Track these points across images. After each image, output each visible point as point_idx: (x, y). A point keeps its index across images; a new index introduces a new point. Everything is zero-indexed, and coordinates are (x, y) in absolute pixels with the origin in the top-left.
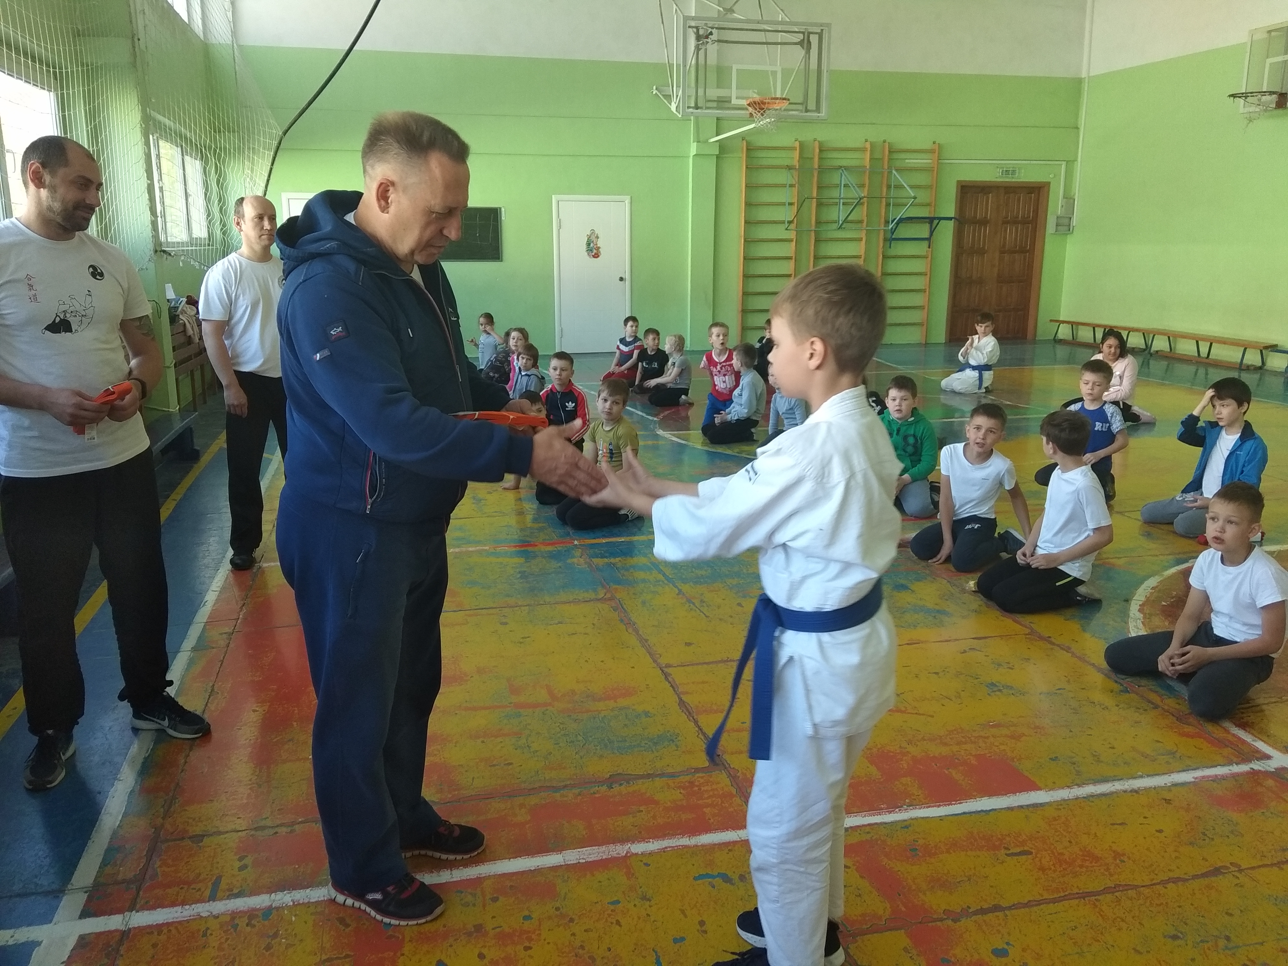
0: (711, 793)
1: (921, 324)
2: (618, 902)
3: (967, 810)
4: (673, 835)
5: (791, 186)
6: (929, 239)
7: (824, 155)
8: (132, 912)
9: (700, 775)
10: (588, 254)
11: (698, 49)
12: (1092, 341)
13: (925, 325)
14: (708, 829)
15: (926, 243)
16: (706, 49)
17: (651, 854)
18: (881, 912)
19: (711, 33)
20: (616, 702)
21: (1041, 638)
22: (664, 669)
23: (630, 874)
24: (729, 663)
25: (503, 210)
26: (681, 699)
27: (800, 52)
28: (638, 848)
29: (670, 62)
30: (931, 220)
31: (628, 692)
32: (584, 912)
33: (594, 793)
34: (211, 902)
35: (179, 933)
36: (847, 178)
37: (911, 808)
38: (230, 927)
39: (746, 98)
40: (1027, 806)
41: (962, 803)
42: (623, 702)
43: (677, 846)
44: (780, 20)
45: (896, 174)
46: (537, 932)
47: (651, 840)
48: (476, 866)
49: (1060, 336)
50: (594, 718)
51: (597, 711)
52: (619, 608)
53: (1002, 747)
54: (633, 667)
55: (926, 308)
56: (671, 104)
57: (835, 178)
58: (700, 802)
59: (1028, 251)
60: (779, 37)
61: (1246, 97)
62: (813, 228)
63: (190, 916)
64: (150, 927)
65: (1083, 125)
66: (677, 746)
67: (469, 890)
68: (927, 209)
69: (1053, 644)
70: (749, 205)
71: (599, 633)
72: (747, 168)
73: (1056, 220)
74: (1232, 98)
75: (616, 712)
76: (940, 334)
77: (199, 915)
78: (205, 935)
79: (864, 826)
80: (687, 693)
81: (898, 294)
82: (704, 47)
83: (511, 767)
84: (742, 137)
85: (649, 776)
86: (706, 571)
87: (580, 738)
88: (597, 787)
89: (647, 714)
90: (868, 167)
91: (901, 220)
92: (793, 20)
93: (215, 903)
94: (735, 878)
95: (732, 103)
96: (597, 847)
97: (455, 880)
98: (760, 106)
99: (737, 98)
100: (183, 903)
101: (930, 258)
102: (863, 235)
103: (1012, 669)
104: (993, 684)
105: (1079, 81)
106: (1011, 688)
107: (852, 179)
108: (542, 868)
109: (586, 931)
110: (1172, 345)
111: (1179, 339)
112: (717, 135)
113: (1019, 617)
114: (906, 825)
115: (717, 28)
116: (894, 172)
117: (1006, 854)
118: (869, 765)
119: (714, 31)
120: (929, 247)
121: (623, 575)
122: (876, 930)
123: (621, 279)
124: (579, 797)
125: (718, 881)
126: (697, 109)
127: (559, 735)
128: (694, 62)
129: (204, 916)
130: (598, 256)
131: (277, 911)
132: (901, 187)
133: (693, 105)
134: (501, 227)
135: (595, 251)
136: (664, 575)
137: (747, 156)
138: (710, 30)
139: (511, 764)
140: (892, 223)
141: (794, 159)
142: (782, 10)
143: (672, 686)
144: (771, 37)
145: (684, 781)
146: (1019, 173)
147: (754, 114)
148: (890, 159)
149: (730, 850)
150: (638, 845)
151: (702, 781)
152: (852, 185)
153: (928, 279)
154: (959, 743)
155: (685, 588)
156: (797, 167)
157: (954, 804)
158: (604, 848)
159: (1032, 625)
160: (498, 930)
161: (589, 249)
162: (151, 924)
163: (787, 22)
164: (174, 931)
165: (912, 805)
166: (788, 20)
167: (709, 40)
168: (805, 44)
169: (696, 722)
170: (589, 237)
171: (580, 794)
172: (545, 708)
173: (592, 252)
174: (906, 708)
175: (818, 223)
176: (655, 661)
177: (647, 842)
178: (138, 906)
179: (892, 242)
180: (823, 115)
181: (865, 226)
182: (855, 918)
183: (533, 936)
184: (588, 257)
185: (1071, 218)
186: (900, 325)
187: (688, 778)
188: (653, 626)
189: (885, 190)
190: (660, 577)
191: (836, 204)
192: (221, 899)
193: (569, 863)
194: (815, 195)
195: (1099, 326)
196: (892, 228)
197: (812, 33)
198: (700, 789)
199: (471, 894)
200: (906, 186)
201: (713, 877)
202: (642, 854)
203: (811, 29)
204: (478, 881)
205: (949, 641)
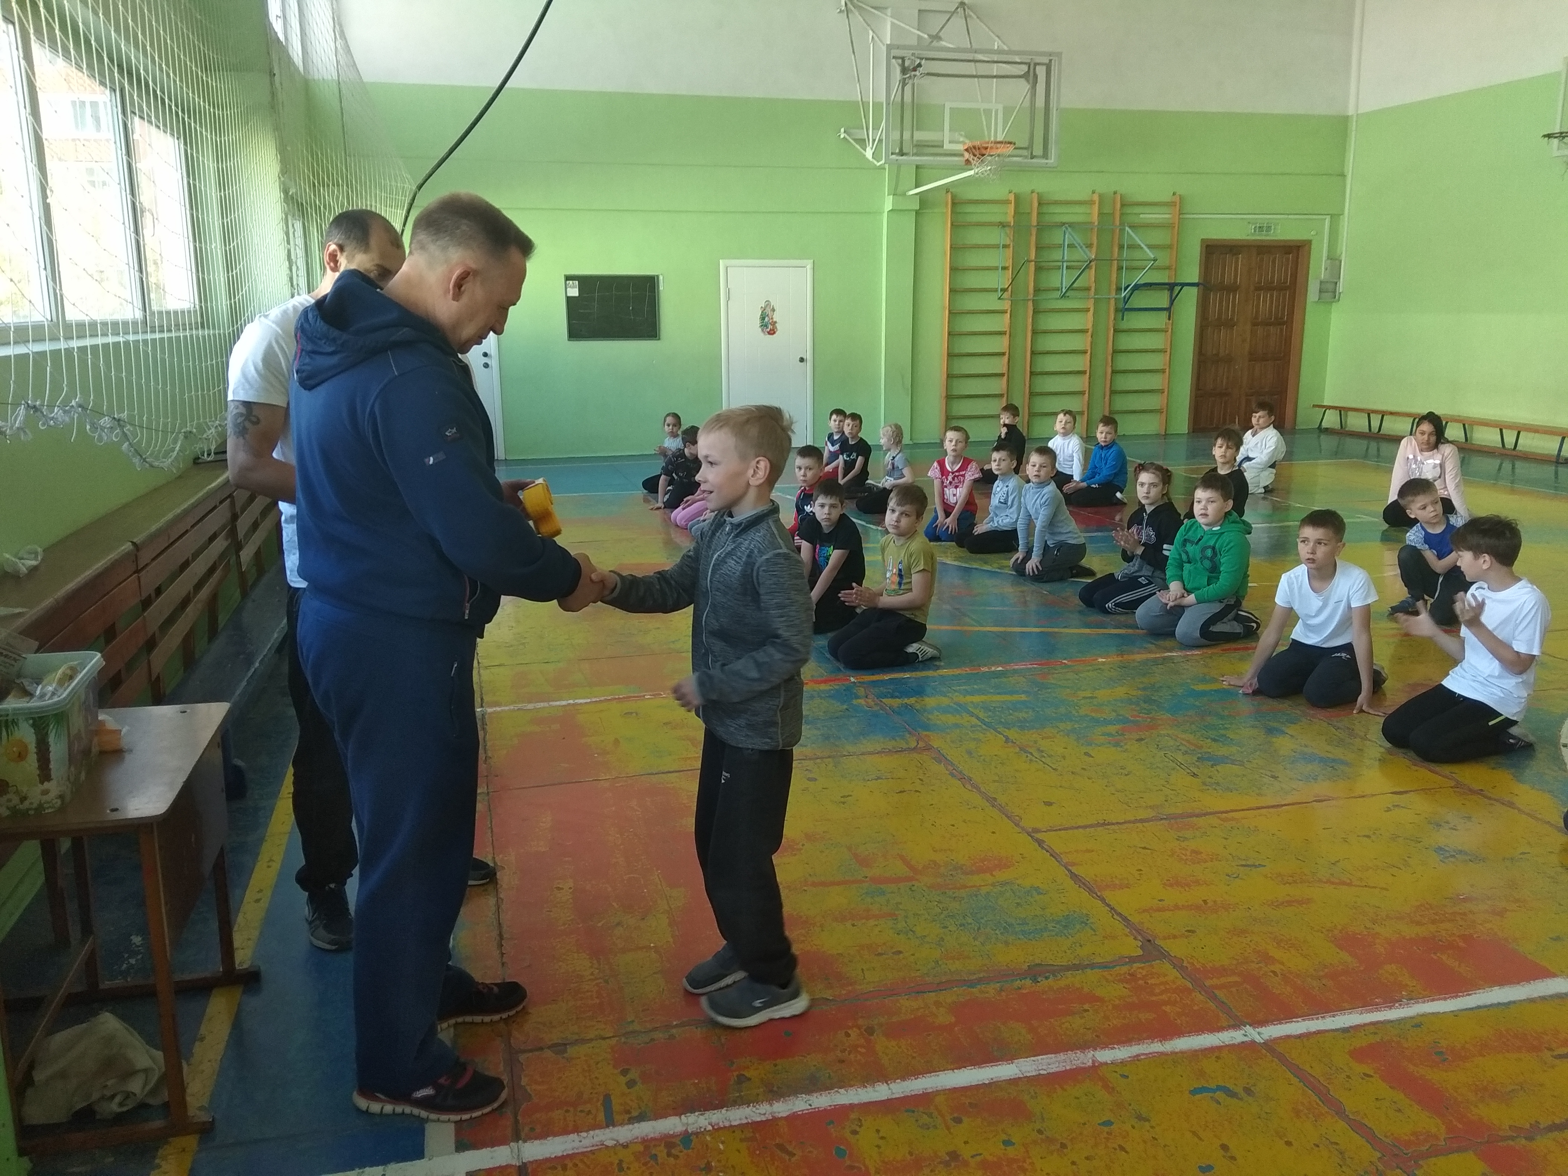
0: (1162, 987)
1: (1159, 411)
2: (1108, 1123)
3: (1480, 1003)
4: (1140, 1040)
5: (1005, 246)
6: (1168, 309)
7: (1045, 209)
8: (517, 1142)
9: (1138, 965)
10: (763, 330)
11: (904, 83)
12: (1368, 431)
13: (1165, 413)
14: (1179, 1033)
15: (1165, 314)
16: (913, 85)
17: (1123, 1063)
18: (1434, 1130)
19: (920, 65)
20: (992, 875)
21: (1472, 792)
22: (1033, 835)
23: (1109, 1088)
24: (1107, 827)
25: (661, 278)
26: (1069, 871)
27: (1024, 86)
28: (1105, 1056)
29: (864, 100)
30: (1171, 286)
31: (1003, 864)
32: (1074, 1135)
33: (1020, 989)
34: (611, 1127)
35: (589, 1167)
36: (1073, 237)
37: (1412, 1001)
38: (648, 1159)
39: (964, 143)
40: (1552, 996)
41: (1469, 995)
42: (1002, 876)
43: (1150, 1053)
44: (996, 47)
45: (1130, 231)
46: (1028, 1161)
47: (1115, 1046)
48: (916, 1079)
49: (1325, 425)
50: (976, 896)
51: (974, 886)
52: (941, 758)
53: (1488, 926)
54: (993, 833)
55: (1166, 393)
56: (865, 150)
57: (1057, 237)
58: (1154, 998)
59: (1284, 323)
60: (995, 69)
61: (1564, 137)
62: (1031, 297)
63: (593, 1146)
64: (548, 1160)
65: (1351, 171)
66: (1092, 929)
67: (921, 1109)
68: (1167, 272)
69: (1490, 798)
70: (954, 269)
71: (933, 790)
72: (952, 225)
73: (1318, 285)
74: (1546, 139)
75: (1000, 889)
76: (1181, 423)
77: (603, 1144)
78: (621, 1169)
79: (1365, 1025)
80: (1074, 864)
81: (1131, 375)
82: (911, 82)
83: (901, 956)
84: (947, 188)
85: (1076, 967)
86: (1027, 713)
87: (970, 921)
88: (1019, 981)
89: (1037, 889)
90: (1096, 224)
91: (1137, 287)
92: (1014, 48)
93: (616, 1129)
94: (1239, 1090)
95: (945, 147)
96: (1053, 1055)
97: (898, 1096)
98: (978, 152)
99: (950, 142)
100: (577, 1130)
101: (1169, 331)
102: (1090, 304)
103: (1456, 830)
104: (1440, 849)
105: (1344, 120)
106: (1466, 854)
107: (1078, 239)
108: (998, 1082)
109: (1087, 1158)
110: (1468, 436)
111: (1475, 427)
112: (917, 187)
113: (1432, 766)
114: (1417, 1023)
115: (927, 59)
116: (1127, 228)
117: (1552, 1056)
118: (1338, 951)
119: (923, 62)
120: (1169, 319)
121: (929, 719)
122: (1436, 1152)
123: (802, 360)
124: (1003, 993)
125: (1219, 1095)
126: (902, 155)
127: (943, 916)
128: (899, 99)
129: (610, 1145)
130: (774, 333)
131: (697, 1137)
132: (1139, 247)
133: (897, 151)
134: (658, 300)
135: (770, 327)
136: (978, 718)
137: (952, 212)
138: (918, 61)
139: (900, 952)
140: (1125, 290)
141: (1008, 214)
142: (998, 37)
143: (1051, 855)
144: (983, 69)
145: (1122, 972)
146: (1275, 229)
147: (971, 160)
148: (1122, 214)
149: (1216, 1057)
150: (1102, 1052)
151: (1144, 973)
152: (1079, 245)
153: (1168, 358)
154: (1434, 922)
155: (1012, 734)
156: (1012, 224)
157: (1462, 996)
158: (1062, 1056)
159: (1453, 775)
160: (978, 1158)
161: (764, 326)
162: (548, 1156)
163: (1005, 50)
164: (581, 1165)
165: (1413, 998)
166: (1005, 48)
167: (917, 73)
168: (1030, 76)
169: (1103, 900)
170: (764, 310)
171: (1001, 990)
172: (910, 884)
173: (767, 328)
174: (1350, 880)
175: (1037, 290)
176: (1017, 825)
177: (1112, 1049)
178: (523, 1135)
179: (1126, 313)
180: (1052, 161)
181: (1093, 294)
182: (1407, 1138)
183: (1026, 1166)
184: (762, 334)
185: (1336, 283)
186: (1134, 412)
187: (1125, 969)
188: (994, 781)
189: (1116, 250)
190: (974, 721)
191: (1059, 268)
192: (622, 1124)
193: (1028, 1075)
194: (1033, 257)
195: (1376, 412)
196: (1125, 296)
197: (1039, 64)
198: (1146, 983)
199: (924, 1113)
200: (1143, 245)
201: (1214, 1091)
202: (1112, 1063)
203: (1038, 59)
204: (924, 1099)
205: (1363, 797)
